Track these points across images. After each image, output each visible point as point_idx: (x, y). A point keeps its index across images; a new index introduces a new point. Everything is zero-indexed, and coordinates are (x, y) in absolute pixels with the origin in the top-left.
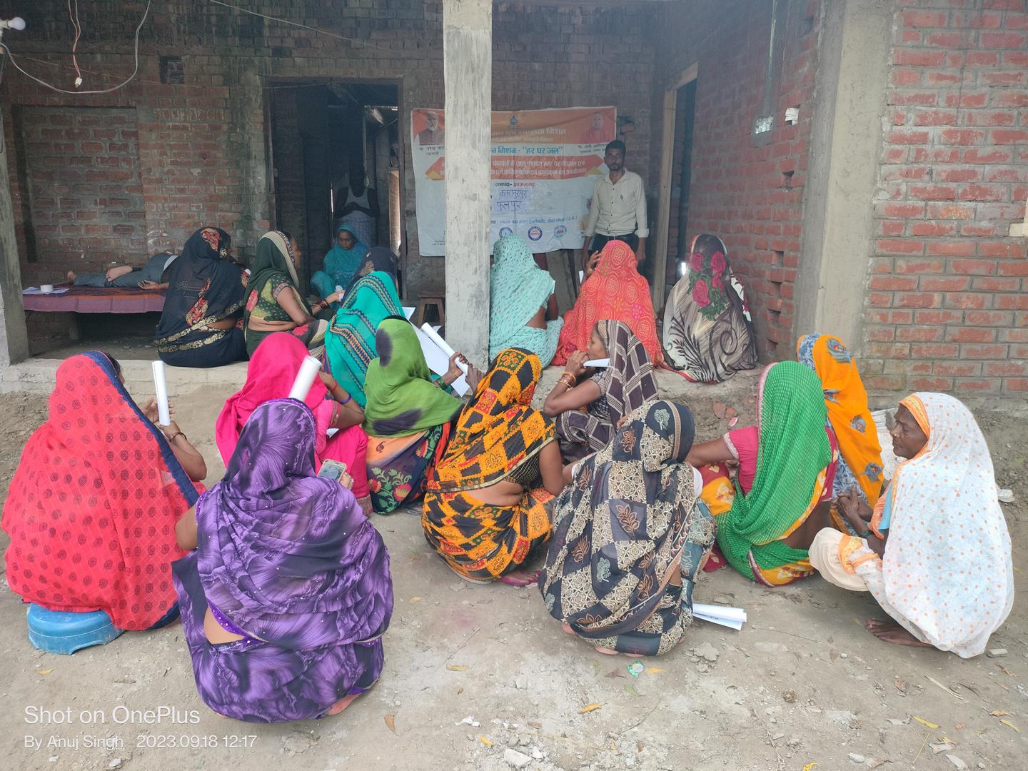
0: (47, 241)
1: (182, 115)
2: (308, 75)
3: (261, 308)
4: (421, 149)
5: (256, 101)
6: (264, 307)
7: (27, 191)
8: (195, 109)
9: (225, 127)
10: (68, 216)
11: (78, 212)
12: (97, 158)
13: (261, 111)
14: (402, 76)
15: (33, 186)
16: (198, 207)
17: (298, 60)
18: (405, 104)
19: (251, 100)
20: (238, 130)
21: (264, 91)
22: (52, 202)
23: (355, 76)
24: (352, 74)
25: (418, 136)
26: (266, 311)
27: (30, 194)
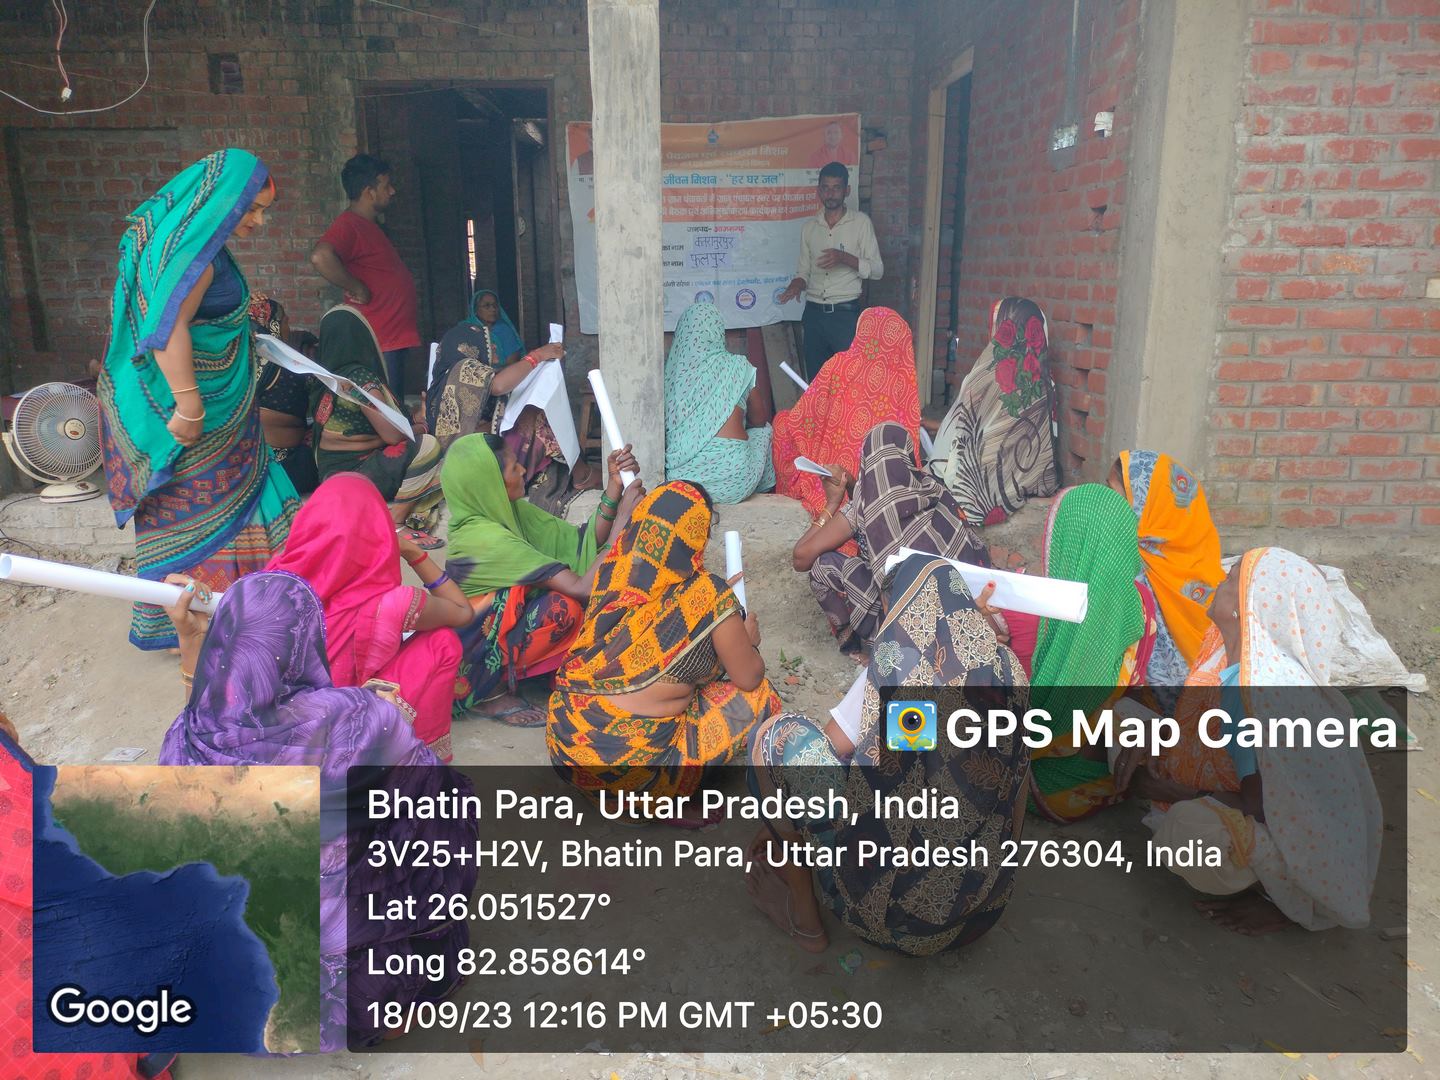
0: (61, 321)
1: (243, 138)
2: (419, 77)
3: (337, 418)
4: (581, 180)
5: (346, 117)
6: (342, 417)
7: (30, 249)
8: (260, 130)
9: (303, 155)
10: (89, 285)
11: (102, 280)
12: (126, 201)
13: (354, 131)
14: (552, 75)
15: (39, 243)
16: (269, 269)
17: (404, 56)
18: (557, 116)
19: (338, 113)
20: (322, 158)
21: (357, 100)
22: (66, 266)
23: (485, 77)
24: (480, 73)
25: (576, 161)
26: (346, 422)
27: (35, 256)
